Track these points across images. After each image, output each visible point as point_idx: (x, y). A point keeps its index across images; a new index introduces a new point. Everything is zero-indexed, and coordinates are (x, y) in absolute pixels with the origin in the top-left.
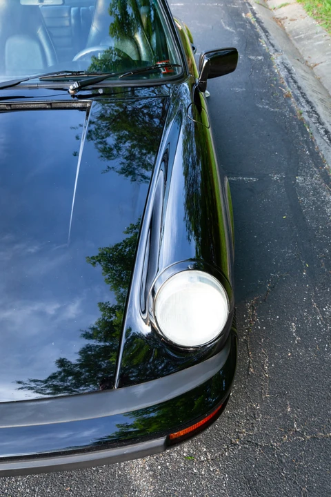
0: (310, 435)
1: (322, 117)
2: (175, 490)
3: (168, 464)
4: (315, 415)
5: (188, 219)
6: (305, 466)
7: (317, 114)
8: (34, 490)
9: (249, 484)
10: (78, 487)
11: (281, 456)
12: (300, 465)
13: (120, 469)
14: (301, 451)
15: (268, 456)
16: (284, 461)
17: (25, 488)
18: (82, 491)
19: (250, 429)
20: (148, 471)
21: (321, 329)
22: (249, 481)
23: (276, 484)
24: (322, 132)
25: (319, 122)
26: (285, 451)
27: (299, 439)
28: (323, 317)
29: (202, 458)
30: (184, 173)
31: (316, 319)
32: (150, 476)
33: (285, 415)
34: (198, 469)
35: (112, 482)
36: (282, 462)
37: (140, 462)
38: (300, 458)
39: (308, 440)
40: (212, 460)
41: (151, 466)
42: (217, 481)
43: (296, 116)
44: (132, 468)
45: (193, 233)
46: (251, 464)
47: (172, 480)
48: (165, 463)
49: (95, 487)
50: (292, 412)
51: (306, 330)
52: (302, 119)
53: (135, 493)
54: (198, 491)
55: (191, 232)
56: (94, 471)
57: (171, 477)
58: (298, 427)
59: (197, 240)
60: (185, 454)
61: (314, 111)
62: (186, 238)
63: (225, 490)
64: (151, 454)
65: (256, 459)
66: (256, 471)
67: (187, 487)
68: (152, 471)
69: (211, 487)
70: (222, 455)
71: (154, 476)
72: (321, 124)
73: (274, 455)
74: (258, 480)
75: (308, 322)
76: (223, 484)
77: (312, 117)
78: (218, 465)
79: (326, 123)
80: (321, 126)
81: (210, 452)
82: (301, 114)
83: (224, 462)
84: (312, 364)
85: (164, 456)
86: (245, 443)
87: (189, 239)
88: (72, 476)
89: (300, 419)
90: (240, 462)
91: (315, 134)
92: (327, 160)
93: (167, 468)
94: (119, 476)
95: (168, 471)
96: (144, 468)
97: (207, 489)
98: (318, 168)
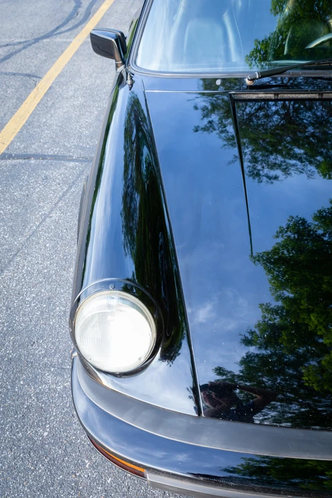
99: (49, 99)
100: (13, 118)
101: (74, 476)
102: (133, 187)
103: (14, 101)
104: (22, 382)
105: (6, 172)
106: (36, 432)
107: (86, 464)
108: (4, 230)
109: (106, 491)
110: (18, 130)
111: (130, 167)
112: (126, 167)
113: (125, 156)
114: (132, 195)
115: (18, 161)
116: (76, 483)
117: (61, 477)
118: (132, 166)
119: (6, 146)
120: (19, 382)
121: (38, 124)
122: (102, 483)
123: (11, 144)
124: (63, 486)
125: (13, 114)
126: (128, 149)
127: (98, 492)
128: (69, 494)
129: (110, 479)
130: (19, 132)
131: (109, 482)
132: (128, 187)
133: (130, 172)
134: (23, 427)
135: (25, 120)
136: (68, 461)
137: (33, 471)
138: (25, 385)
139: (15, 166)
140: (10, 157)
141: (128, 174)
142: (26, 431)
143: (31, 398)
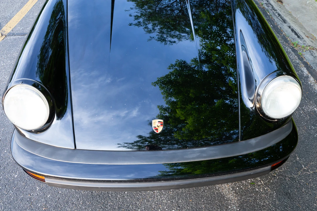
0: (312, 171)
1: (274, 6)
2: (249, 200)
3: (242, 187)
4: (312, 161)
5: (264, 50)
6: (314, 186)
7: (272, 5)
8: (172, 201)
9: (287, 196)
10: (196, 200)
11: (300, 182)
12: (311, 186)
13: (216, 190)
14: (310, 179)
15: (293, 182)
16: (302, 184)
17: (167, 201)
18: (199, 201)
19: (280, 169)
20: (232, 191)
21: (304, 118)
22: (287, 194)
23: (301, 195)
24: (277, 14)
25: (274, 10)
26: (301, 179)
27: (307, 173)
28: (304, 112)
29: (259, 183)
30: (249, 24)
31: (300, 113)
32: (233, 193)
33: (297, 161)
34: (258, 189)
35: (214, 197)
36: (301, 185)
37: (227, 186)
38: (310, 183)
39: (312, 174)
40: (264, 184)
41: (233, 188)
42: (270, 195)
43: (260, 6)
44: (223, 189)
45: (272, 57)
46: (286, 186)
47: (246, 195)
48: (240, 186)
49: (205, 199)
50: (300, 160)
51: (296, 119)
52: (264, 8)
53: (228, 201)
54: (261, 200)
55: (270, 57)
56: (203, 191)
57: (245, 193)
58: (305, 167)
59: (275, 60)
60: (249, 182)
61: (269, 3)
62: (269, 61)
63: (275, 199)
64: (232, 182)
65: (287, 183)
66: (289, 189)
67: (255, 198)
68: (234, 190)
69: (267, 197)
70: (269, 182)
71: (236, 193)
72: (275, 11)
73: (296, 181)
74: (291, 194)
75: (296, 114)
76: (273, 196)
77: (269, 6)
78: (268, 187)
79: (278, 10)
80: (275, 12)
81: (262, 180)
82: (262, 5)
83: (271, 185)
84: (305, 136)
85: (239, 183)
86: (279, 176)
87: (270, 62)
88: (191, 194)
89: (305, 163)
90: (280, 185)
91: (273, 16)
92: (284, 30)
93: (241, 189)
94: (217, 193)
95: (243, 190)
96: (229, 189)
97: (266, 199)
98: (279, 34)
99: (40, 3)
100: (17, 14)
101: (29, 195)
102: (49, 45)
103: (20, 4)
104: (5, 151)
105: (9, 43)
106: (11, 175)
107: (37, 189)
108: (5, 74)
109: (46, 201)
110: (20, 20)
111: (50, 34)
112: (48, 33)
113: (49, 26)
114: (48, 49)
115: (18, 37)
116: (30, 199)
117: (22, 196)
118: (52, 33)
119: (11, 29)
120: (4, 151)
121: (32, 16)
122: (45, 198)
123: (15, 28)
124: (23, 201)
125: (18, 11)
126: (52, 22)
127: (42, 202)
128: (26, 204)
129: (49, 195)
130: (20, 21)
131: (48, 196)
132: (46, 43)
133: (49, 36)
134: (3, 174)
135: (25, 15)
136: (27, 188)
137: (6, 195)
138: (7, 153)
139: (16, 39)
140: (13, 34)
141: (48, 37)
142: (5, 175)
143: (10, 159)
